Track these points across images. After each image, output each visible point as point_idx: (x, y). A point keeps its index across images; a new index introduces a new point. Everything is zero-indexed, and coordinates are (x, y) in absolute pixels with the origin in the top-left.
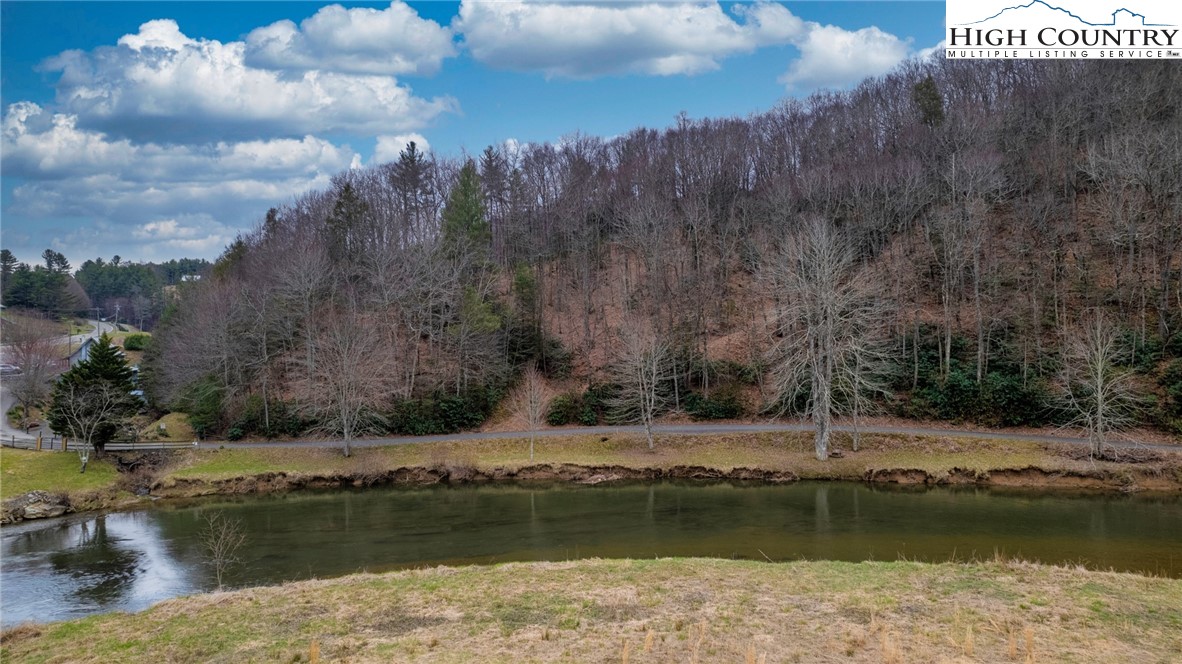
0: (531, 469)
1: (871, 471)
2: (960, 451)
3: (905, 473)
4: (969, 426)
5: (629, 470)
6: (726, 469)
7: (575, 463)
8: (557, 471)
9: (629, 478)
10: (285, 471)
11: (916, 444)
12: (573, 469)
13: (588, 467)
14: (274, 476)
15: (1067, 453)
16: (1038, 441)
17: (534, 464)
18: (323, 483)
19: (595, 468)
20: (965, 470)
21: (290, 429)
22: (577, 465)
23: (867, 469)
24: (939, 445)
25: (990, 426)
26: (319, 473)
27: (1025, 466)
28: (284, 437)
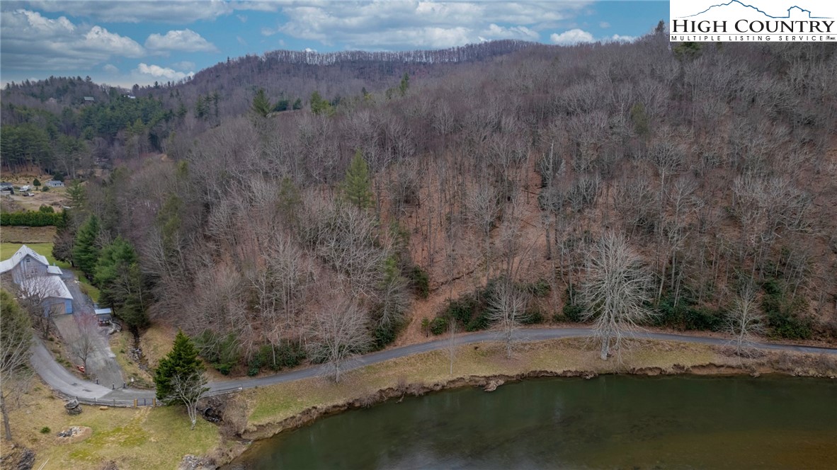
0: (453, 381)
1: (634, 369)
2: (671, 350)
3: (650, 369)
4: (670, 330)
5: (508, 376)
6: (559, 371)
7: (478, 375)
8: (468, 381)
9: (508, 381)
10: (315, 405)
11: (647, 345)
12: (477, 379)
13: (485, 377)
14: (309, 410)
15: (723, 352)
16: (708, 343)
17: (455, 378)
18: (338, 409)
19: (489, 377)
20: (679, 365)
21: (289, 364)
22: (478, 377)
23: (632, 368)
24: (660, 346)
25: (680, 330)
26: (335, 404)
27: (708, 363)
28: (286, 369)
